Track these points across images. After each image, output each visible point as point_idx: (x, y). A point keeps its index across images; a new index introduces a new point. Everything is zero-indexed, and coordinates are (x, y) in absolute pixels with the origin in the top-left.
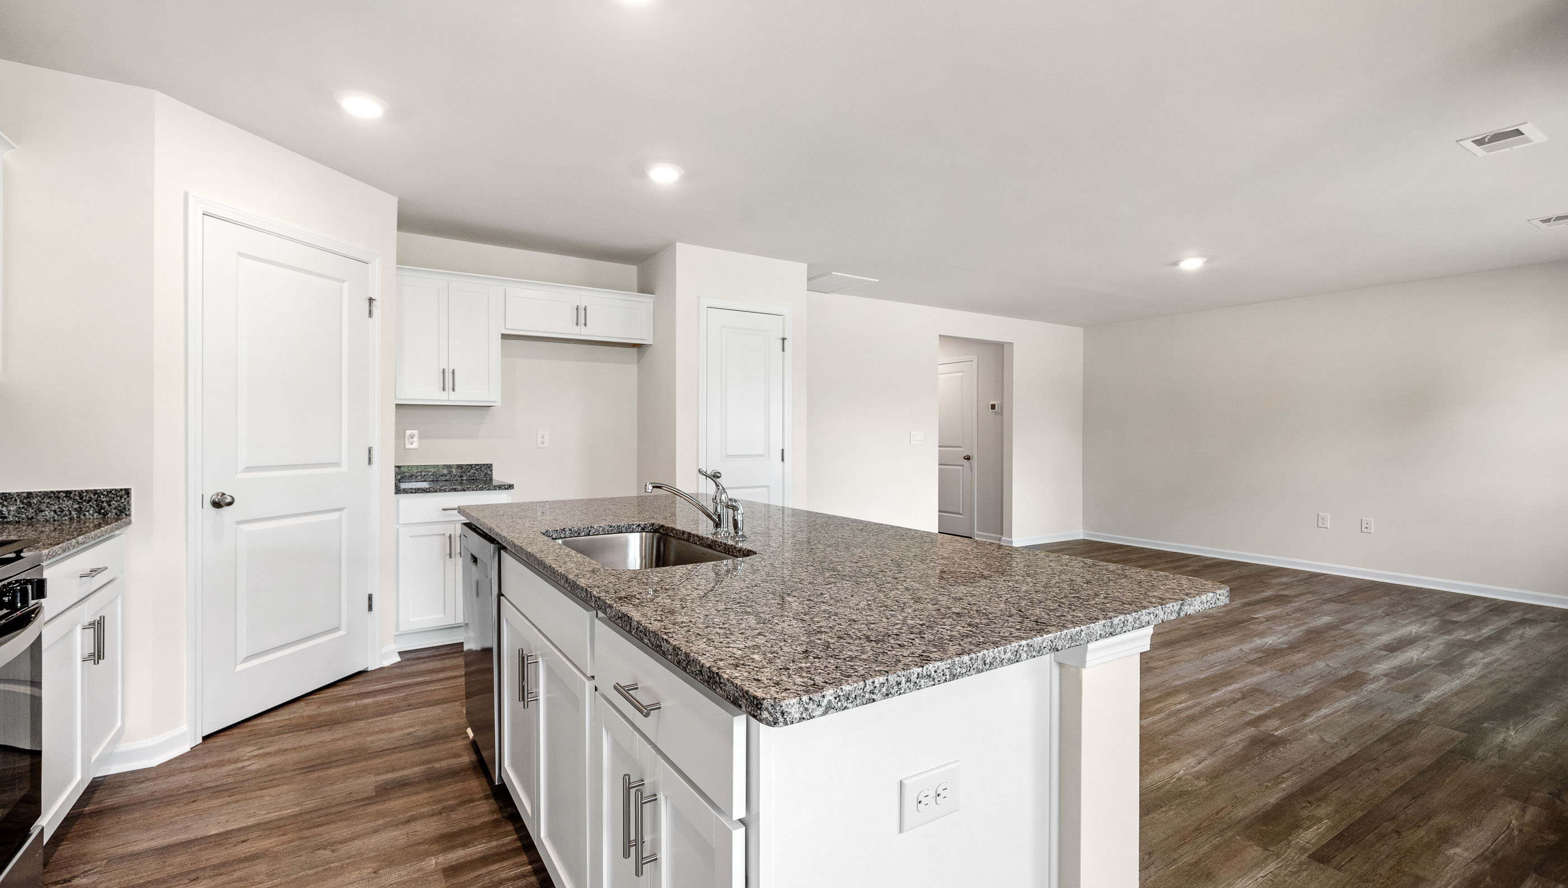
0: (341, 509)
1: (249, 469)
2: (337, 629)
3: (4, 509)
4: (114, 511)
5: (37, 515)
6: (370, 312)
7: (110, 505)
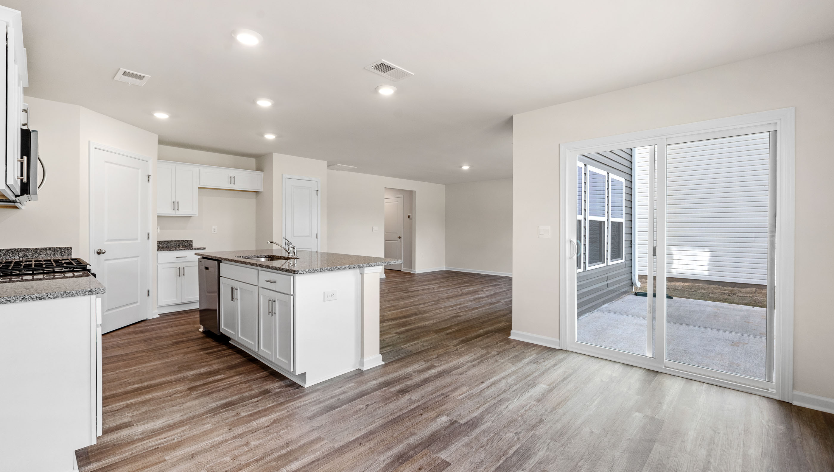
0: (138, 257)
1: (108, 240)
2: (137, 302)
3: (27, 254)
4: (67, 255)
5: (39, 256)
6: (148, 180)
7: (65, 253)
